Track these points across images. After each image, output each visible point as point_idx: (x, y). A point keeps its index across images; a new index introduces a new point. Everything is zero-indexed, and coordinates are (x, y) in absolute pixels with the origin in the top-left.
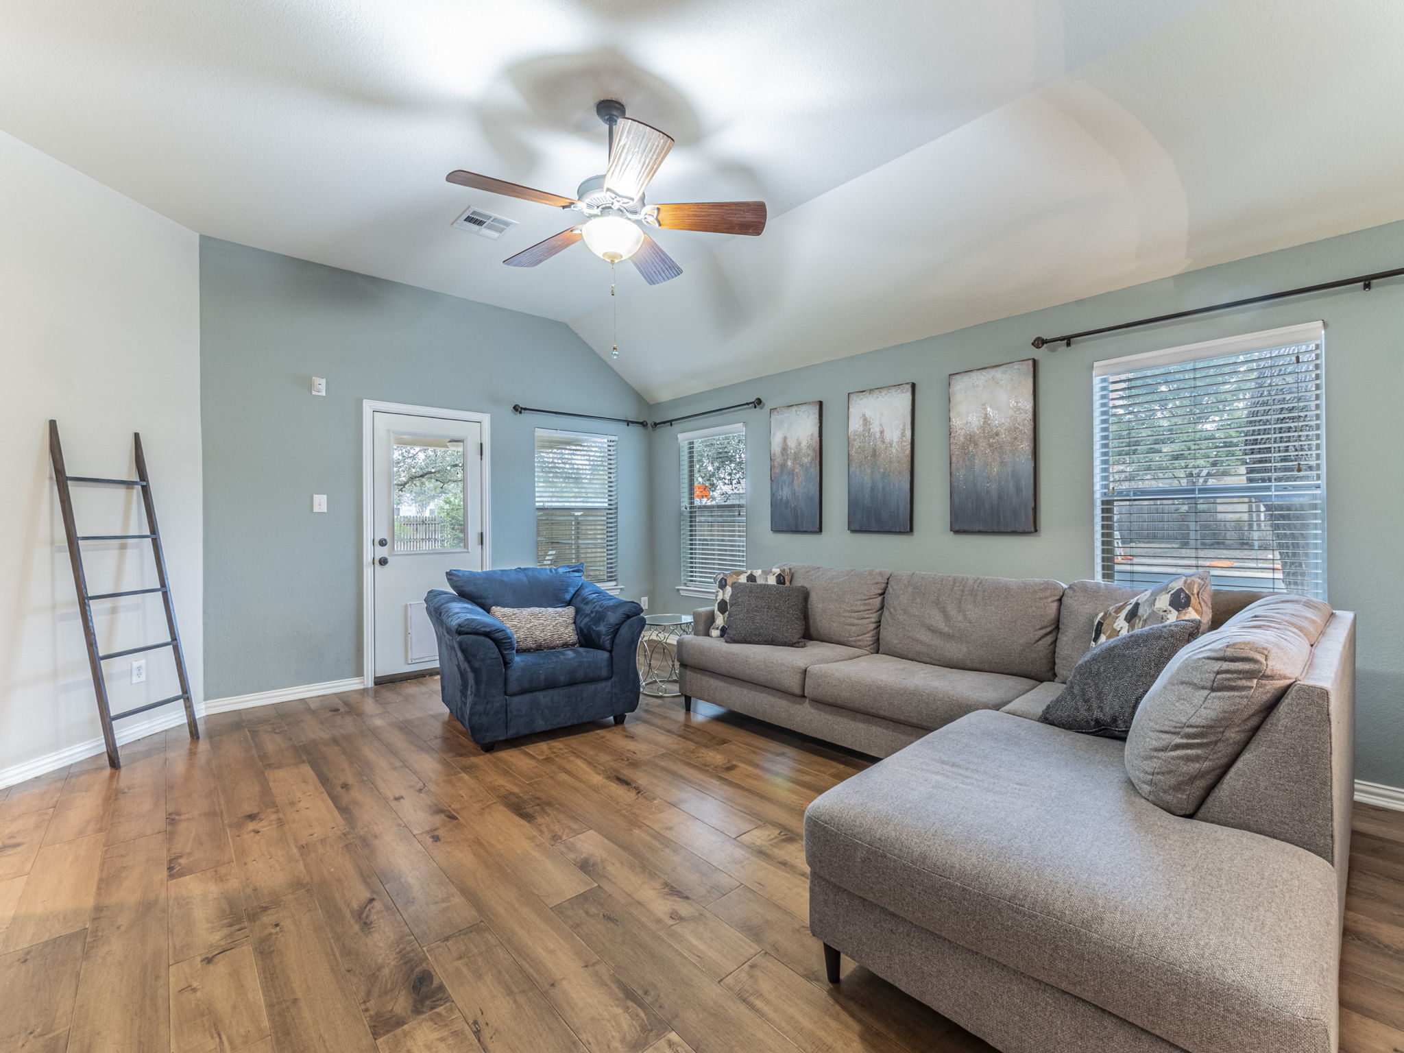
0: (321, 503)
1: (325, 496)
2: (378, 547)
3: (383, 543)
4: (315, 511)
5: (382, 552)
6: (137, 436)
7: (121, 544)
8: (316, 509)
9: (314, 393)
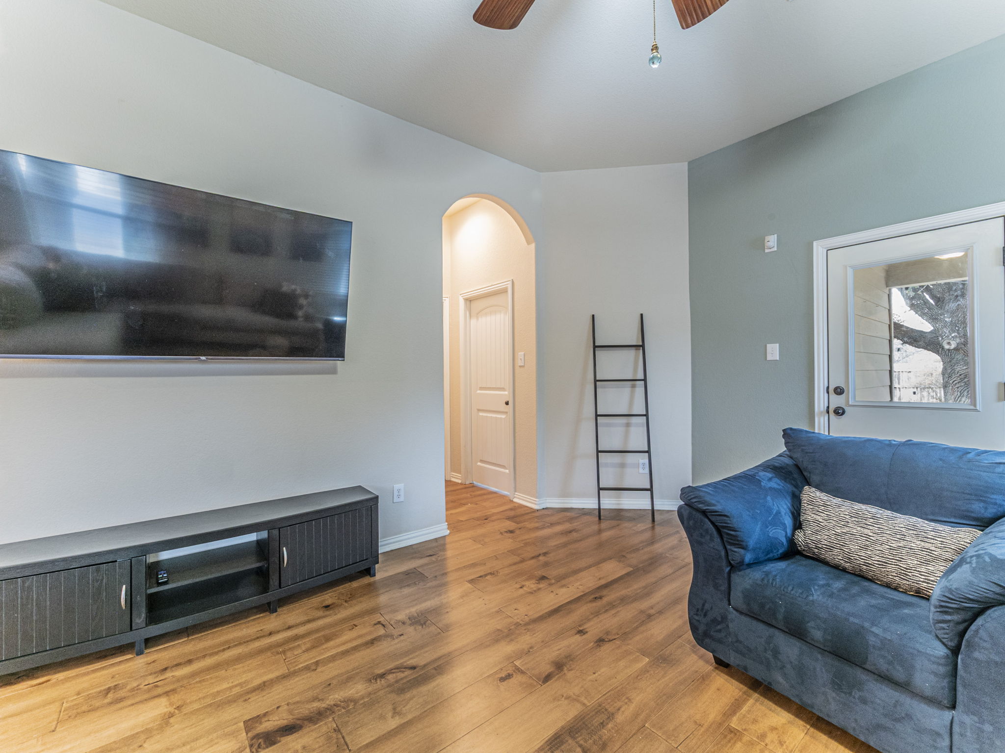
0: (773, 351)
1: (778, 345)
2: (833, 396)
3: (839, 391)
4: (768, 359)
5: (837, 401)
6: (642, 315)
7: (632, 384)
8: (769, 358)
9: (767, 251)
